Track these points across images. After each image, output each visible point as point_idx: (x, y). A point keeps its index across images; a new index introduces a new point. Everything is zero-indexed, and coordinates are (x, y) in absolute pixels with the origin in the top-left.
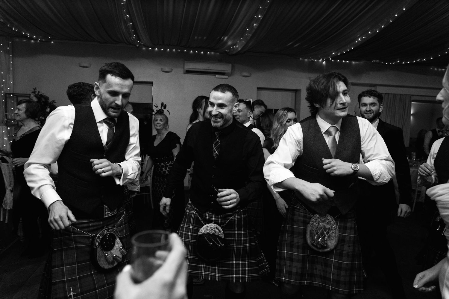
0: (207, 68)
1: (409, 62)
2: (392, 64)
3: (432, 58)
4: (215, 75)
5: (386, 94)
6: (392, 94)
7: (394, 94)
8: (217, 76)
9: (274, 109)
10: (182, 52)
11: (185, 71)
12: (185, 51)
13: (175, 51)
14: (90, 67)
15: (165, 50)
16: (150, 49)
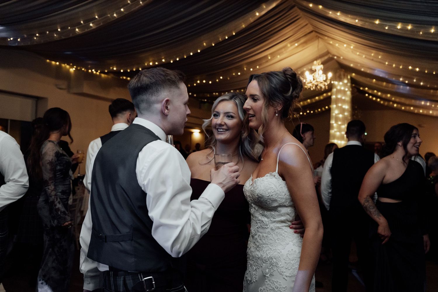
9: (12, 121)
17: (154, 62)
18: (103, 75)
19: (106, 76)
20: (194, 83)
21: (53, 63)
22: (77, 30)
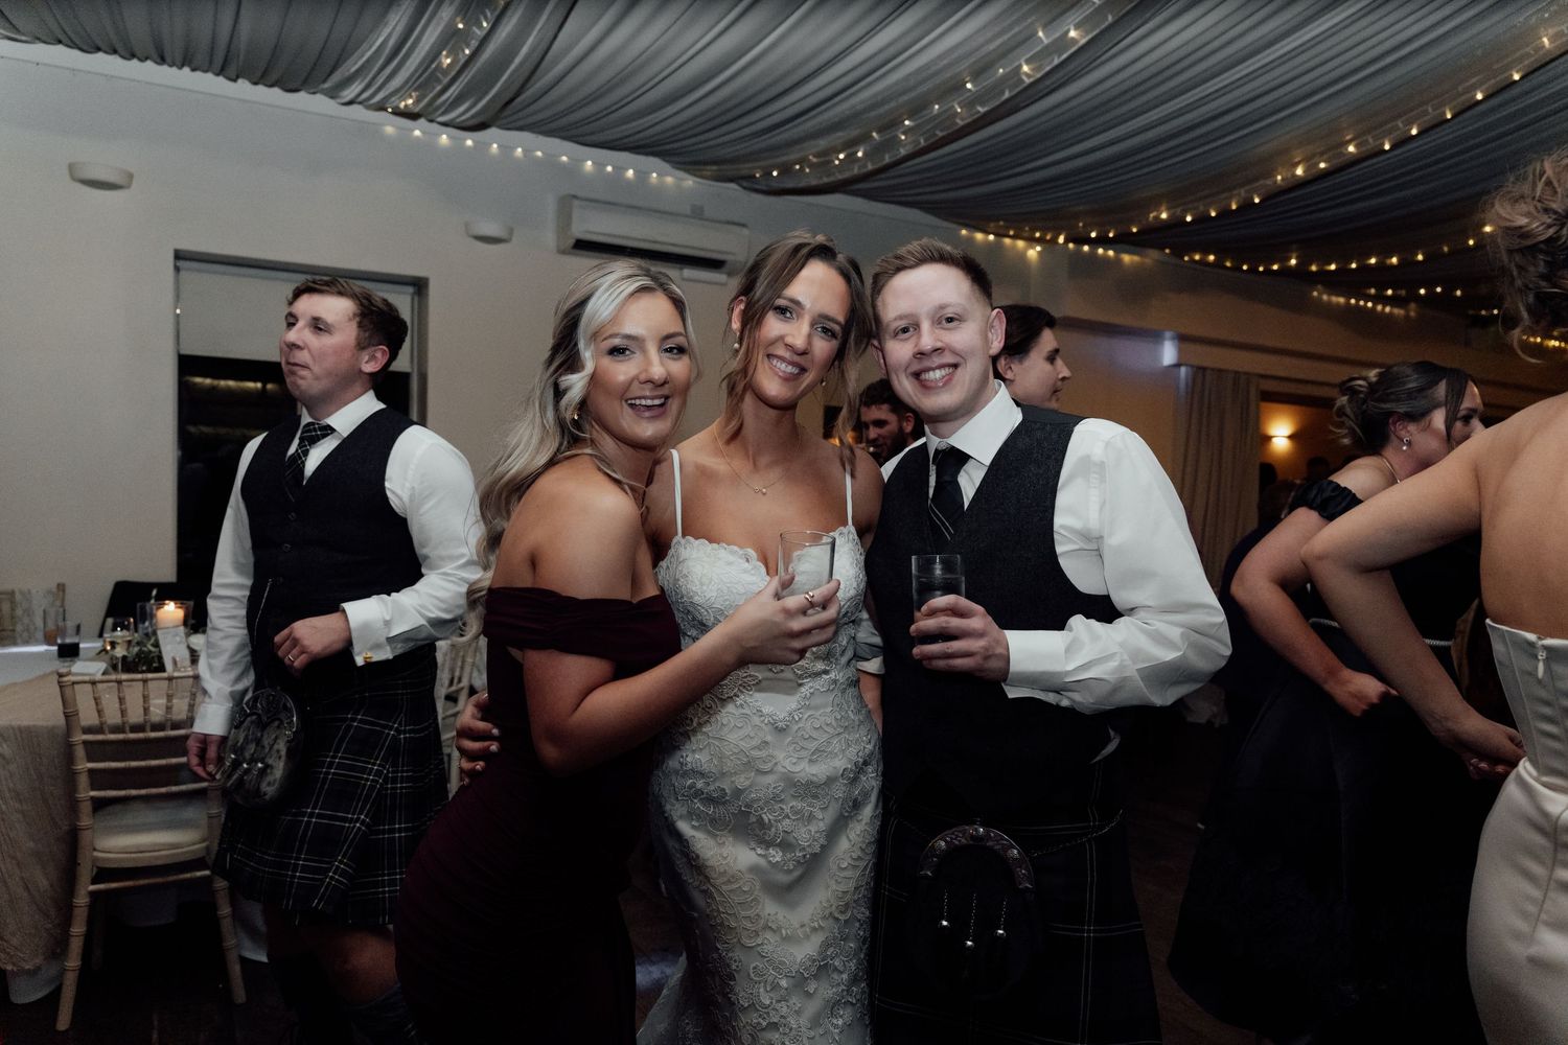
0: (660, 239)
1: (1333, 267)
2: (1268, 271)
3: (1420, 257)
4: (681, 269)
5: (1198, 368)
6: (1213, 369)
7: (1220, 371)
8: (688, 272)
10: (550, 162)
11: (571, 242)
12: (564, 158)
13: (525, 156)
14: (128, 186)
15: (481, 147)
16: (417, 137)
17: (1309, 161)
18: (1126, 258)
19: (1136, 258)
20: (1468, 239)
21: (979, 236)
22: (1025, 68)
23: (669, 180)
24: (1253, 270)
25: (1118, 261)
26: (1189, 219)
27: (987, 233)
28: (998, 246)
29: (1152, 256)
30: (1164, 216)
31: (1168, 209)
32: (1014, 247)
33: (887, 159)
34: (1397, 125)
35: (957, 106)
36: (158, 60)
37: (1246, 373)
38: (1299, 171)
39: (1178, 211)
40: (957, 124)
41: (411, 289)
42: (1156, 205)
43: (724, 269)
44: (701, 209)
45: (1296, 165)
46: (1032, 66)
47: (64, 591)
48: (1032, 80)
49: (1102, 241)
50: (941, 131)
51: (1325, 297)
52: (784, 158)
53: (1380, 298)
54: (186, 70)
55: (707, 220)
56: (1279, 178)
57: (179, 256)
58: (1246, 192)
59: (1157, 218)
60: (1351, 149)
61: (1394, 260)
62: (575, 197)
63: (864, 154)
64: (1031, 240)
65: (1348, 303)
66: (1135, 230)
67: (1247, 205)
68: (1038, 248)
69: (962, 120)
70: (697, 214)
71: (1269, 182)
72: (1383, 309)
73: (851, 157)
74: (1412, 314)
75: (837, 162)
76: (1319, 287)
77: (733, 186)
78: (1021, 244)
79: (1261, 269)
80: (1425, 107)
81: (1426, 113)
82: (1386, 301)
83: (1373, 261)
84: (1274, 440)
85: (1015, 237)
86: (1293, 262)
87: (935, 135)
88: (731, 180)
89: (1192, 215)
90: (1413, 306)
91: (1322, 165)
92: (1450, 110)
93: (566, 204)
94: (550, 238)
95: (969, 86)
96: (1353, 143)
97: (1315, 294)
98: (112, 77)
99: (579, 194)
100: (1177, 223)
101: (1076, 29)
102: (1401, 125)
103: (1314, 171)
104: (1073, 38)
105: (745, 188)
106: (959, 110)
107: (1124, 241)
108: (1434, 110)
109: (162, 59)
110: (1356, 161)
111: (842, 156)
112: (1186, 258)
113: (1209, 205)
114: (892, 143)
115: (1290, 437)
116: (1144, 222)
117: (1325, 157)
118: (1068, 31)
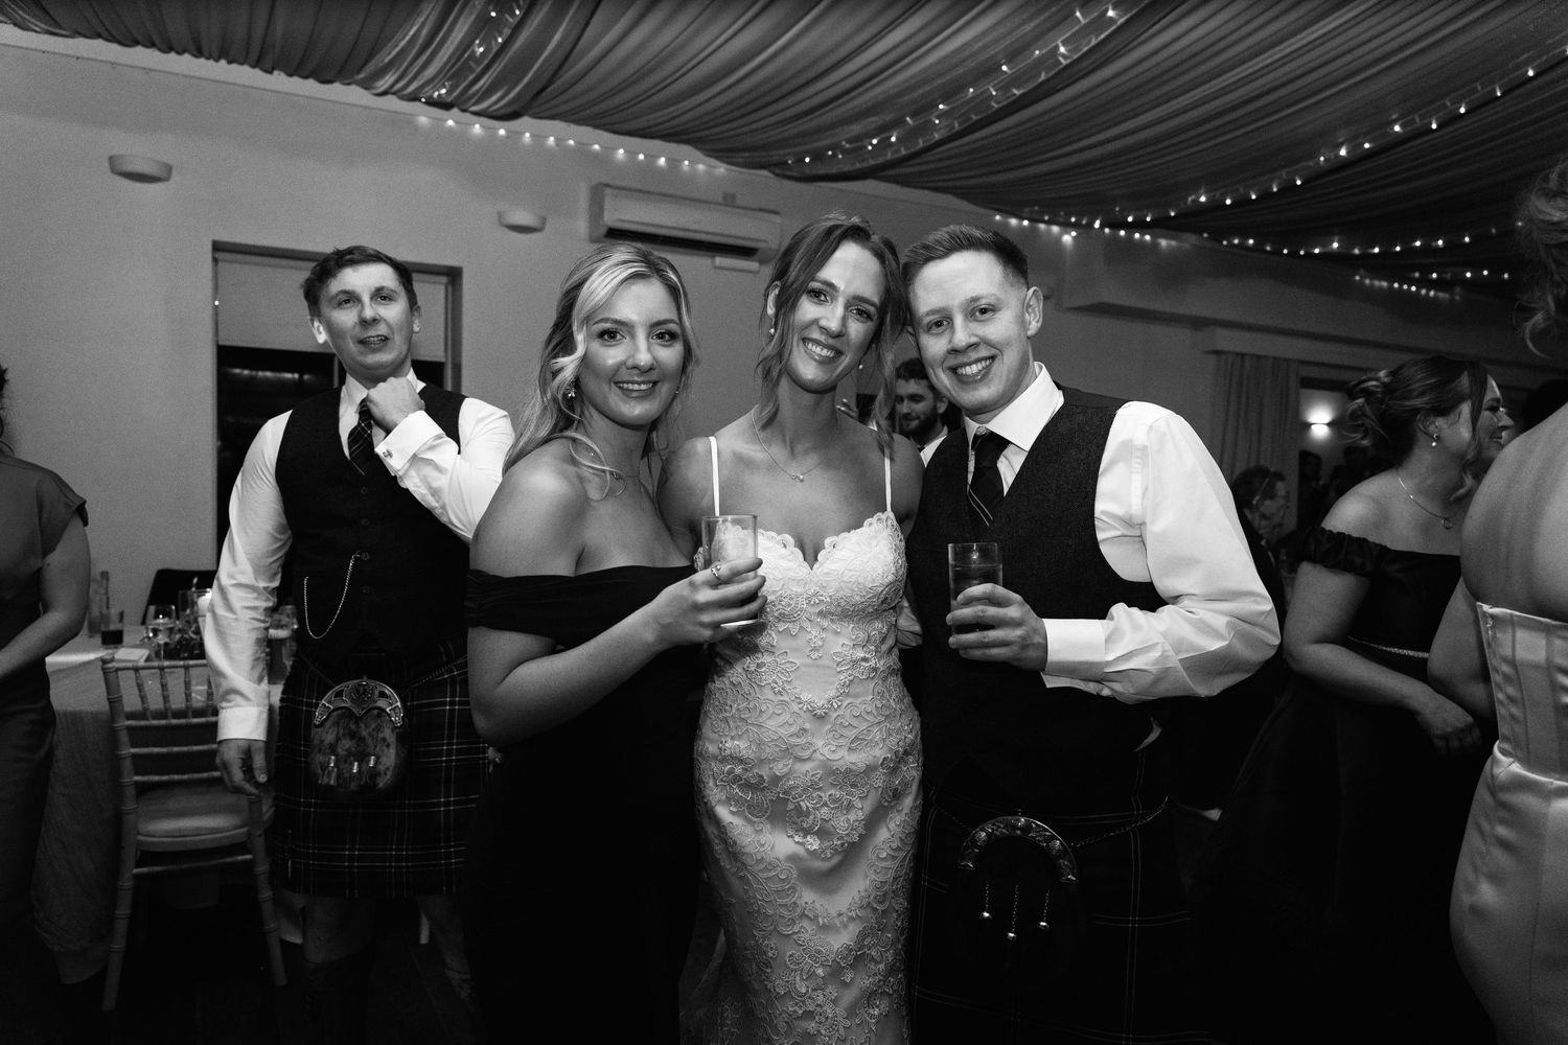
0: (690, 227)
1: (1376, 250)
2: (1310, 256)
3: (1467, 239)
4: (713, 257)
5: (1237, 354)
6: (1252, 356)
7: (1259, 357)
8: (719, 260)
10: (582, 150)
11: (603, 231)
12: (596, 147)
13: (557, 145)
14: (166, 179)
15: (514, 136)
16: (451, 128)
17: (1354, 142)
18: (1164, 243)
19: (1173, 243)
21: (1014, 222)
22: (1062, 50)
23: (701, 167)
24: (1294, 254)
25: (1154, 245)
26: (1228, 202)
27: (1022, 218)
28: (1032, 231)
29: (1189, 241)
30: (1203, 199)
31: (1206, 193)
32: (1049, 232)
33: (921, 143)
34: (1444, 104)
35: (992, 89)
36: (195, 53)
37: (1285, 360)
38: (1343, 152)
39: (1218, 194)
40: (993, 107)
41: (444, 279)
42: (1195, 189)
43: (756, 257)
44: (733, 197)
45: (1339, 146)
46: (1070, 47)
47: (108, 580)
48: (1068, 61)
49: (1139, 225)
50: (976, 115)
51: (1367, 281)
52: (816, 145)
53: (1425, 282)
54: (223, 62)
55: (738, 207)
56: (1322, 159)
57: (218, 247)
58: (1287, 174)
59: (1196, 201)
60: (1397, 128)
61: (1440, 242)
62: (607, 185)
63: (897, 139)
64: (1067, 226)
65: (1391, 287)
66: (1173, 214)
67: (1288, 188)
68: (1074, 234)
69: (998, 103)
70: (729, 201)
71: (1311, 163)
72: (1428, 293)
73: (884, 142)
74: (1457, 298)
75: (870, 148)
76: (1362, 271)
77: (765, 173)
78: (1055, 229)
79: (1302, 253)
80: (1474, 85)
81: (1475, 91)
82: (1432, 284)
83: (1418, 244)
84: (1313, 427)
85: (1048, 223)
86: (1335, 245)
87: (971, 119)
88: (762, 167)
89: (1231, 199)
90: (1458, 289)
91: (1367, 146)
92: (1500, 89)
93: (598, 194)
94: (582, 226)
95: (1004, 68)
96: (1400, 122)
97: (1357, 278)
98: (151, 70)
99: (611, 183)
100: (1216, 206)
101: (1113, 9)
102: (1449, 104)
103: (1359, 151)
104: (1111, 18)
105: (777, 175)
106: (994, 93)
107: (1161, 225)
108: (1483, 88)
109: (199, 52)
110: (1401, 140)
111: (875, 141)
112: (1225, 243)
113: (1249, 188)
114: (927, 127)
115: (1329, 424)
116: (1182, 206)
117: (1368, 137)
118: (1107, 10)
